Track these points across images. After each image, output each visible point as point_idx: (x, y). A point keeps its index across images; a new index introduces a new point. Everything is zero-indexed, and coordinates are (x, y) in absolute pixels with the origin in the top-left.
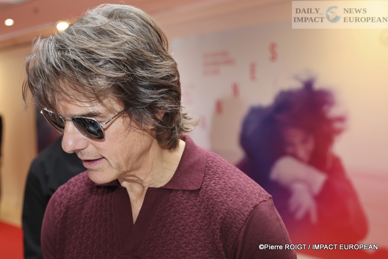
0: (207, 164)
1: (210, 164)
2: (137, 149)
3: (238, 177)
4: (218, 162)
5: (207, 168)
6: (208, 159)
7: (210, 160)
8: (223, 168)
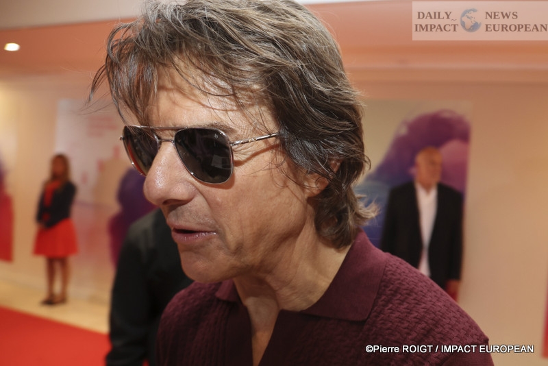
0: (385, 277)
1: (390, 276)
2: (281, 224)
3: (434, 300)
4: (402, 274)
5: (383, 284)
6: (387, 269)
7: (390, 271)
8: (411, 283)
